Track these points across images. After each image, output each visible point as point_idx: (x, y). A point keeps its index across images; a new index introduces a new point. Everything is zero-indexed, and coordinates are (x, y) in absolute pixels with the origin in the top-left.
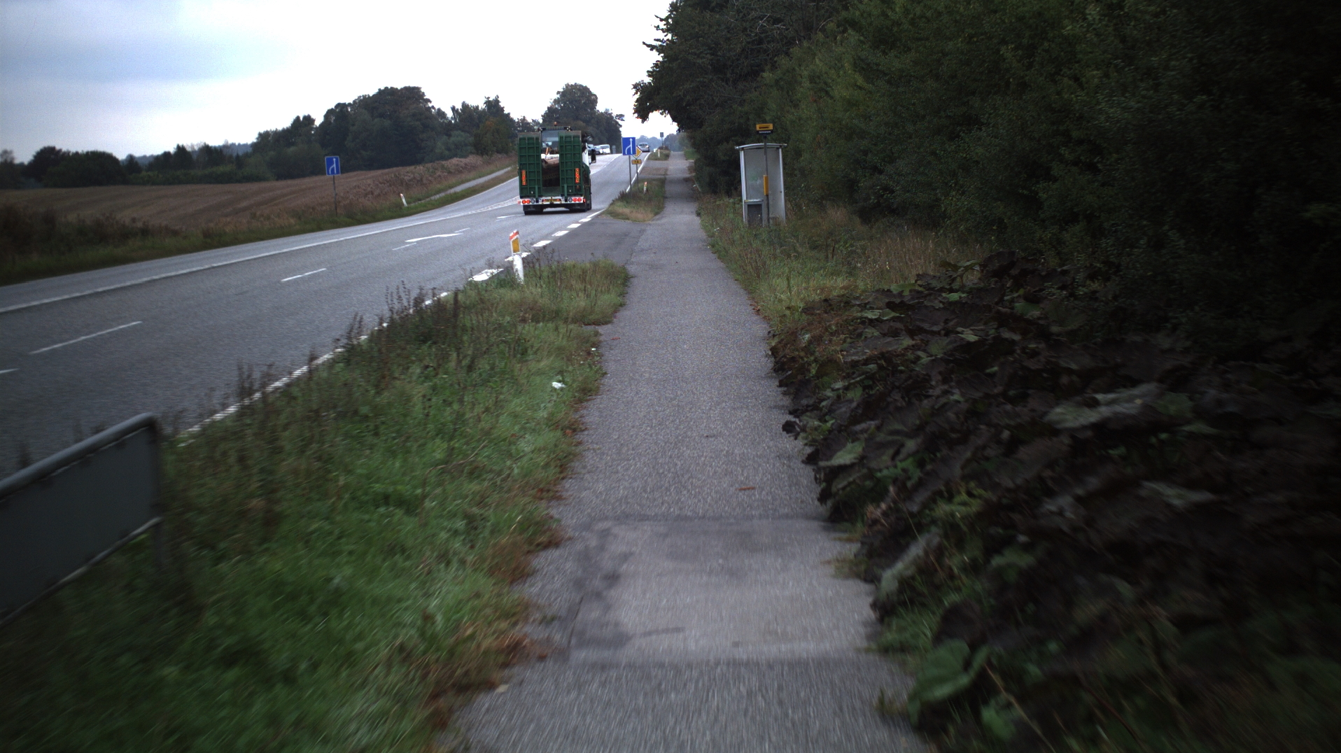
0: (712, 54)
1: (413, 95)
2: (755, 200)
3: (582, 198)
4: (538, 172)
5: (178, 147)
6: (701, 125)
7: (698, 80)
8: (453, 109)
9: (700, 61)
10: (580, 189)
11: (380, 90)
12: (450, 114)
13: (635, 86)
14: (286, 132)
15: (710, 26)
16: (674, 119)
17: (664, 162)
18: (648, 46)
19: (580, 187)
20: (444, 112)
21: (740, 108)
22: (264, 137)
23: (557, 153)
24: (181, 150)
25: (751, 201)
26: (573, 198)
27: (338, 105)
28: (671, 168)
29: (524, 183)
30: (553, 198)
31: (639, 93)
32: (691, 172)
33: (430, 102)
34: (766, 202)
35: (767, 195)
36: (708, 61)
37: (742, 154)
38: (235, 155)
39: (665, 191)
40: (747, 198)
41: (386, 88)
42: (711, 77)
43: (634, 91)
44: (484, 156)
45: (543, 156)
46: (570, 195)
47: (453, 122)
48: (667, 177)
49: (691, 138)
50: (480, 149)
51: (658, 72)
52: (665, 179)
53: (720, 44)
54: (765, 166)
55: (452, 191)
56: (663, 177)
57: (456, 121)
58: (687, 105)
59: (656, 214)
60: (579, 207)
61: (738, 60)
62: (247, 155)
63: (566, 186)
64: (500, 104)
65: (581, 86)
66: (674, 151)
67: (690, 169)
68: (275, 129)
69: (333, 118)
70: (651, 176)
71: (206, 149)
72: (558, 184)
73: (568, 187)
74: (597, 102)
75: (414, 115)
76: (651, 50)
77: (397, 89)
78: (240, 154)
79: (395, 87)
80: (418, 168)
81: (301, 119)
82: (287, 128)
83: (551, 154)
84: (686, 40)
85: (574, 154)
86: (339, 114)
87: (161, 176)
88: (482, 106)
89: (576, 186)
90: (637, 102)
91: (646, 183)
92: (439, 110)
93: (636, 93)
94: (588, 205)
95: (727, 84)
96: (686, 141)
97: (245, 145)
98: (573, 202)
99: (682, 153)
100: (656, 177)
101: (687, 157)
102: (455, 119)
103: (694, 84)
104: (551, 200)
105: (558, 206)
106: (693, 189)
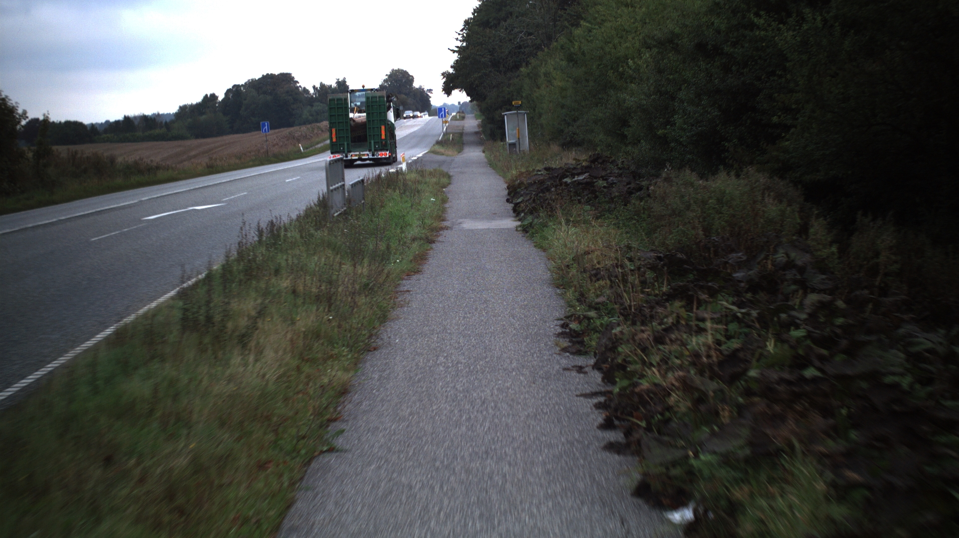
0: (490, 55)
1: (286, 78)
2: (512, 141)
3: (388, 153)
4: (347, 130)
5: (125, 117)
6: (485, 99)
7: (482, 72)
8: (314, 87)
9: (483, 60)
10: (386, 145)
11: (263, 75)
12: (312, 91)
13: (443, 74)
14: (198, 105)
15: (490, 38)
16: (468, 95)
17: (462, 122)
18: (452, 50)
19: (386, 142)
20: (308, 90)
21: (508, 89)
22: (183, 109)
23: (364, 112)
24: (127, 119)
26: (379, 153)
27: (234, 86)
28: (466, 125)
29: (334, 140)
30: (361, 153)
31: (445, 78)
32: (479, 128)
33: (299, 83)
34: (519, 141)
35: (519, 138)
36: (488, 59)
37: (506, 117)
38: (164, 122)
39: (463, 140)
40: (509, 141)
41: (268, 74)
42: (490, 69)
43: (442, 77)
45: (351, 115)
46: (376, 150)
47: (314, 96)
48: (464, 131)
49: (479, 106)
51: (456, 66)
52: (463, 133)
53: (496, 49)
54: (518, 124)
56: (462, 131)
57: (316, 95)
58: (476, 87)
59: (459, 152)
60: (385, 161)
61: (507, 58)
62: (172, 122)
63: (372, 142)
64: (347, 83)
65: (402, 70)
66: (468, 113)
67: (479, 126)
68: (190, 104)
69: (231, 95)
70: (454, 131)
71: (144, 118)
72: (366, 140)
73: (374, 142)
74: (413, 81)
75: (287, 92)
76: (454, 53)
77: (275, 75)
78: (168, 120)
79: (274, 73)
80: (302, 128)
81: (209, 96)
82: (199, 102)
83: (358, 113)
84: (474, 47)
85: (380, 113)
86: (235, 92)
87: (116, 137)
88: (334, 85)
89: (382, 142)
90: (444, 83)
91: (451, 135)
92: (304, 88)
93: (444, 78)
94: (394, 158)
95: (500, 74)
96: (476, 107)
97: (169, 115)
98: (379, 157)
99: (474, 115)
100: (456, 131)
101: (476, 118)
102: (315, 94)
103: (480, 74)
104: (359, 155)
105: (365, 160)
106: (481, 139)
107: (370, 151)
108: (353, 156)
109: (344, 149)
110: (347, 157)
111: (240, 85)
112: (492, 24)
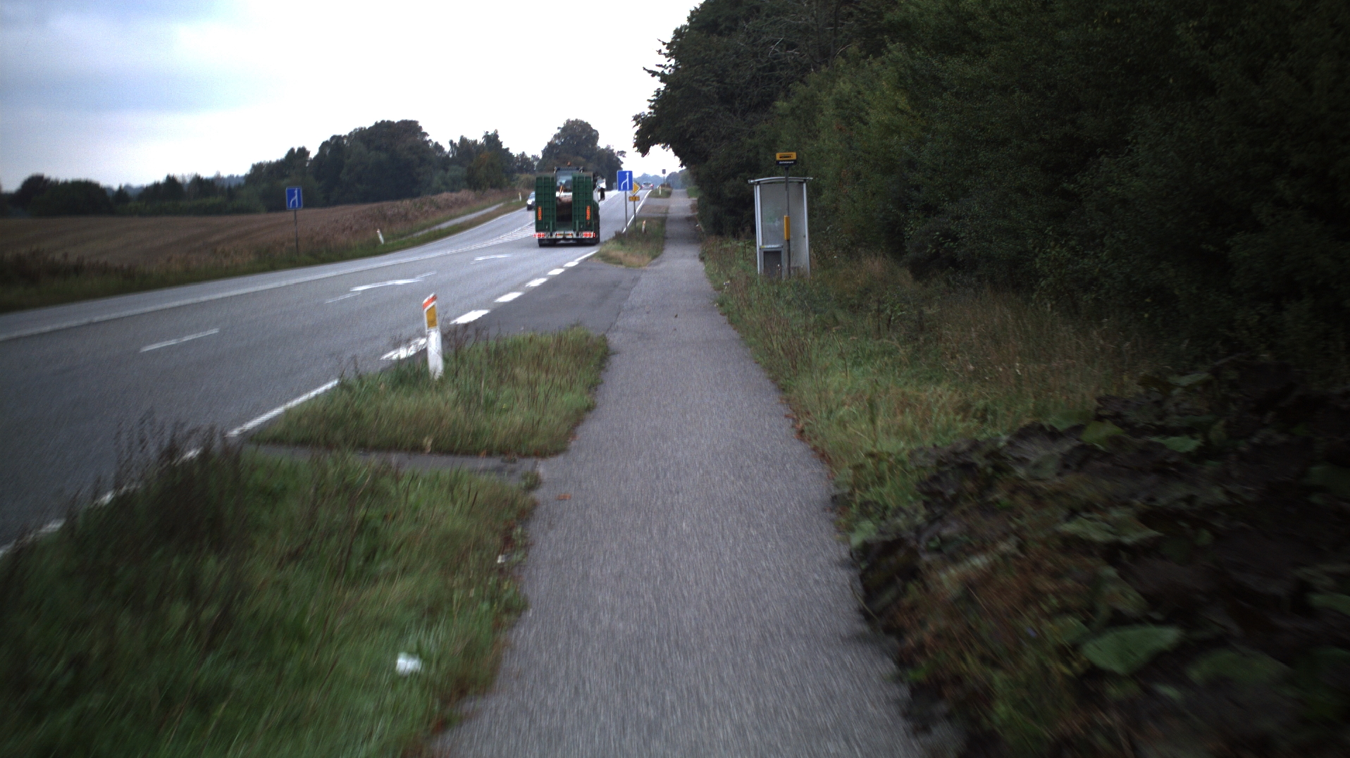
0: (718, 82)
1: (411, 128)
2: (773, 246)
3: (592, 233)
4: (553, 209)
5: (169, 178)
6: (706, 159)
7: (703, 110)
8: (451, 142)
9: (705, 89)
10: (590, 226)
11: (376, 123)
12: (447, 148)
13: (636, 118)
14: (279, 164)
15: (718, 52)
16: (677, 153)
17: (665, 200)
18: (650, 72)
19: (591, 224)
20: (441, 146)
21: (749, 141)
22: (257, 168)
23: (570, 191)
24: (171, 181)
25: (769, 246)
26: (584, 233)
27: (334, 137)
28: (672, 206)
29: (540, 218)
30: (566, 232)
31: (639, 125)
32: (694, 211)
33: (428, 135)
34: (787, 248)
35: (788, 241)
36: (715, 89)
37: (758, 188)
38: (226, 186)
39: (666, 231)
40: (763, 244)
41: (383, 122)
42: (717, 107)
43: (634, 123)
44: (477, 192)
45: (558, 194)
46: (581, 230)
47: (451, 156)
48: (668, 215)
49: (693, 173)
50: (474, 183)
51: (661, 102)
52: (666, 218)
53: (728, 71)
54: (786, 205)
55: (437, 228)
56: (663, 215)
57: (453, 155)
58: (690, 138)
59: (655, 257)
60: (588, 242)
61: (747, 88)
62: (239, 187)
63: (577, 222)
64: (499, 138)
65: (582, 122)
66: (677, 188)
67: (693, 207)
68: (268, 161)
69: (328, 151)
70: (650, 215)
71: (198, 181)
72: (571, 221)
73: (579, 223)
74: (598, 138)
75: (411, 148)
76: (652, 76)
77: (394, 122)
78: (233, 185)
79: (392, 120)
80: (404, 202)
81: (296, 150)
82: (281, 160)
83: (564, 192)
84: (690, 67)
85: (586, 192)
86: (334, 146)
88: (480, 140)
89: (586, 223)
90: (637, 134)
91: (644, 222)
92: (437, 143)
93: (637, 125)
94: (597, 238)
95: (735, 115)
96: (689, 179)
97: (238, 177)
98: (584, 237)
99: (685, 190)
100: (656, 215)
101: (689, 195)
102: (453, 152)
103: (698, 115)
104: (564, 235)
105: (569, 239)
106: (696, 229)
107: (574, 230)
108: (558, 235)
109: (549, 227)
110: (551, 235)
111: (343, 135)
112: (722, 27)
